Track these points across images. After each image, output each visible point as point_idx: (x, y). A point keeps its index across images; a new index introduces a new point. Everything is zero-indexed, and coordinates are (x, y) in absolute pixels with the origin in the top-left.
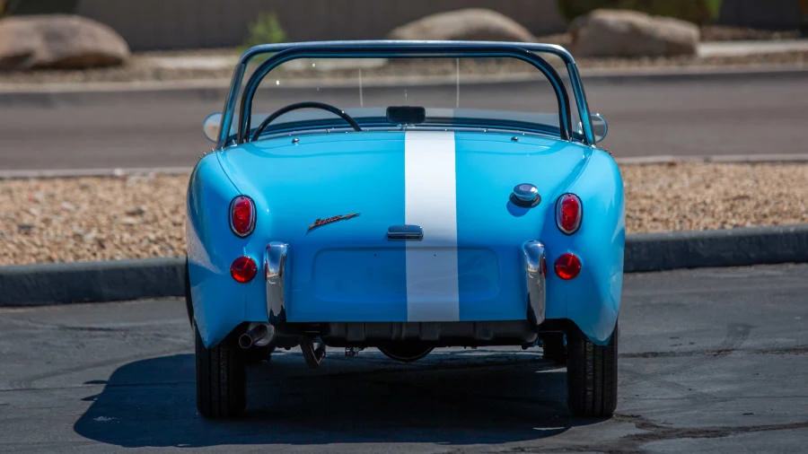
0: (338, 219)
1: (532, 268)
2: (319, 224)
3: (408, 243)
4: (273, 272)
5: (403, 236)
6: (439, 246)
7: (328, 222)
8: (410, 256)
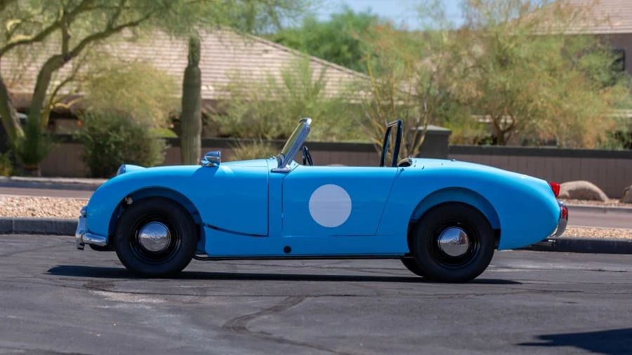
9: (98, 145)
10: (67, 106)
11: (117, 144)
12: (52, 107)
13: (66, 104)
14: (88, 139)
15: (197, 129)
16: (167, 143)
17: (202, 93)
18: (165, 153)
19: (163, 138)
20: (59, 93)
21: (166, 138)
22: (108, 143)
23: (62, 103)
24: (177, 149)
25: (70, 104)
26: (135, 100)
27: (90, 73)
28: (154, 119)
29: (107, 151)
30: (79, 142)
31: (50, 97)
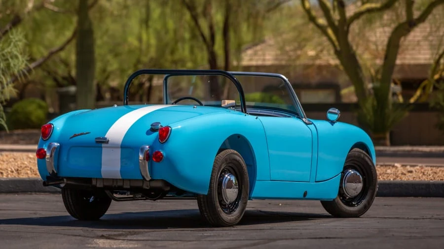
0: (82, 134)
1: (141, 156)
2: (75, 136)
3: (103, 145)
4: (48, 154)
5: (102, 142)
6: (114, 146)
7: (79, 135)
8: (104, 150)
12: (437, 76)
30: (434, 109)
31: (434, 66)
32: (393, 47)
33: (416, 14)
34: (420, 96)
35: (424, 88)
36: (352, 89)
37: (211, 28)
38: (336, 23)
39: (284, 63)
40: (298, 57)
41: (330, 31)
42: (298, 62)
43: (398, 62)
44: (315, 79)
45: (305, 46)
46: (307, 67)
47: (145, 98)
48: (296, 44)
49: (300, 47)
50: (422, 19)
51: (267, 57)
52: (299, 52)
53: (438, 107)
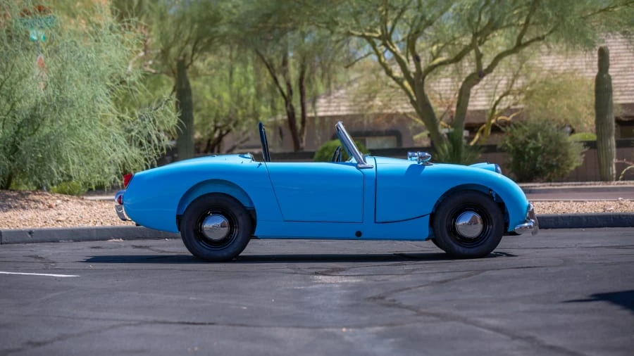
9: (517, 151)
10: (509, 119)
11: (536, 149)
12: (493, 121)
13: (508, 116)
14: (509, 148)
15: (612, 130)
16: (585, 146)
17: (614, 98)
18: (584, 155)
19: (581, 142)
20: (497, 107)
21: (584, 142)
22: (527, 150)
23: (504, 116)
24: (593, 151)
25: (511, 117)
26: (565, 108)
27: (524, 86)
28: (585, 125)
29: (526, 157)
30: (501, 150)
31: (490, 112)
32: (464, 95)
33: (485, 66)
34: (479, 140)
35: (482, 132)
36: (425, 133)
37: (288, 85)
38: (412, 76)
39: (357, 113)
40: (370, 107)
41: (406, 83)
42: (370, 112)
43: (470, 108)
44: (385, 127)
45: (375, 97)
46: (377, 116)
47: (216, 149)
48: (367, 96)
49: (371, 98)
50: (490, 70)
51: (342, 108)
52: (371, 103)
53: (506, 148)
